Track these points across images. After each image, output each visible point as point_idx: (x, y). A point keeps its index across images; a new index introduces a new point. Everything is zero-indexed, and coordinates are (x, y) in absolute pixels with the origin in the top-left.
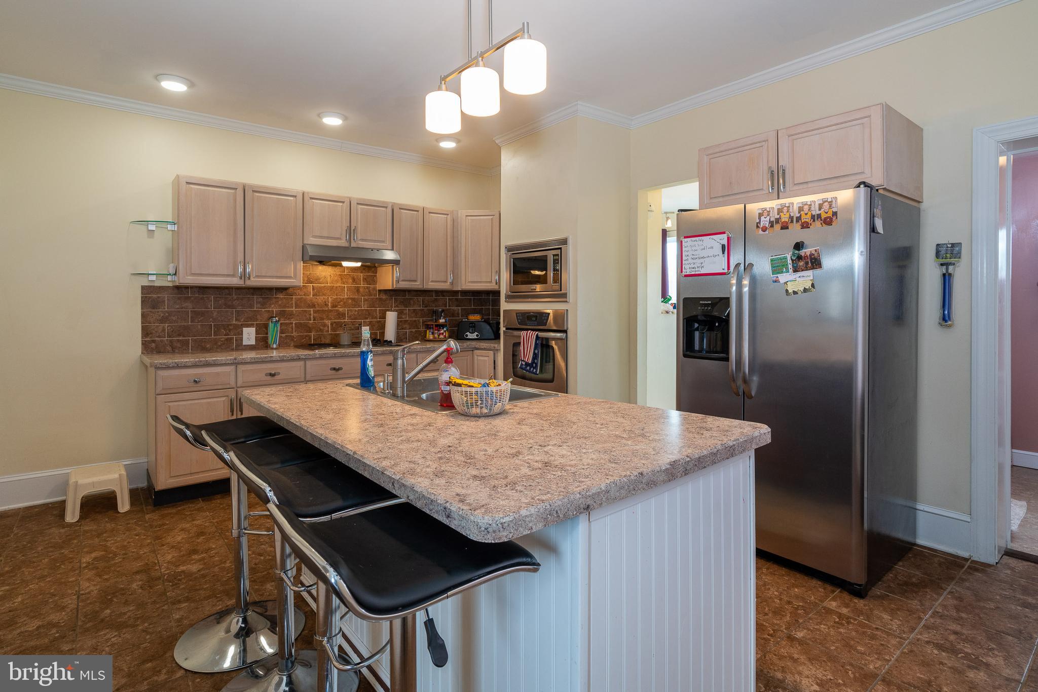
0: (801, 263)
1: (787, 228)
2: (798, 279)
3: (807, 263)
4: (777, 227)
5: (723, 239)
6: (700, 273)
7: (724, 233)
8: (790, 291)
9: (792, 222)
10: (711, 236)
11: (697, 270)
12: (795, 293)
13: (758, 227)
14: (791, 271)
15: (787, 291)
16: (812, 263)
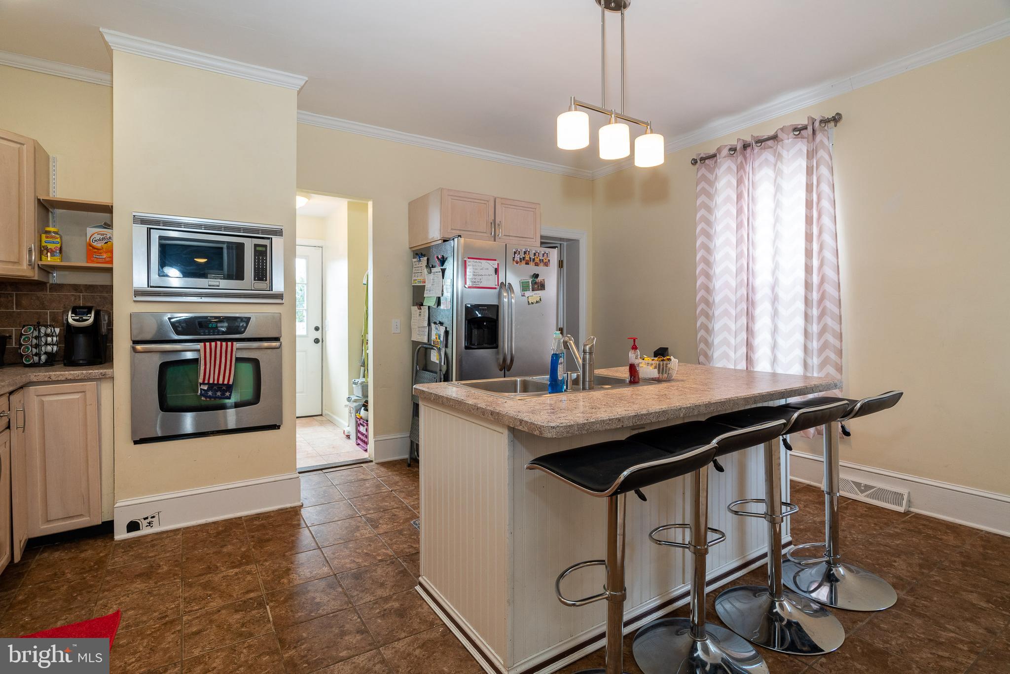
0: (536, 286)
1: (528, 264)
2: (534, 295)
3: (538, 286)
4: (524, 262)
5: (494, 264)
6: (478, 286)
7: (495, 260)
8: (530, 302)
9: (531, 261)
10: (488, 261)
11: (477, 283)
12: (532, 303)
13: (513, 260)
14: (531, 290)
15: (529, 302)
16: (541, 286)
